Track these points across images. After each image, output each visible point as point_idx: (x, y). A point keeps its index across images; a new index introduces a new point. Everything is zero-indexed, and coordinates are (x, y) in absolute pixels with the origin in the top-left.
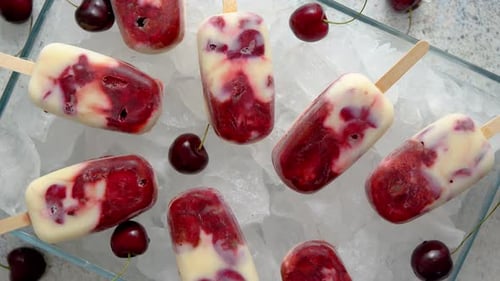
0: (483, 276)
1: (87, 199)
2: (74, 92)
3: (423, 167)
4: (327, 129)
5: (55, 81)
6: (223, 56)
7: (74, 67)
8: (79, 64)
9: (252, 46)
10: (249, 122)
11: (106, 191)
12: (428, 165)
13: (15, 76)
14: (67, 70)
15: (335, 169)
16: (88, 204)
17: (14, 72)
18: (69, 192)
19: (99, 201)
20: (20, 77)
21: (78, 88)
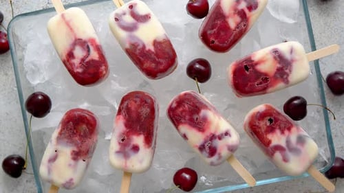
0: (7, 114)
1: (234, 14)
2: (279, 63)
3: (76, 149)
4: (140, 134)
5: (293, 61)
6: (218, 134)
7: (288, 75)
8: (287, 78)
9: (207, 148)
10: (181, 109)
11: (228, 24)
12: (74, 151)
13: (314, 48)
14: (290, 71)
15: (121, 117)
16: (232, 12)
17: (315, 50)
18: (247, 11)
19: (228, 17)
20: (310, 49)
21: (279, 66)
